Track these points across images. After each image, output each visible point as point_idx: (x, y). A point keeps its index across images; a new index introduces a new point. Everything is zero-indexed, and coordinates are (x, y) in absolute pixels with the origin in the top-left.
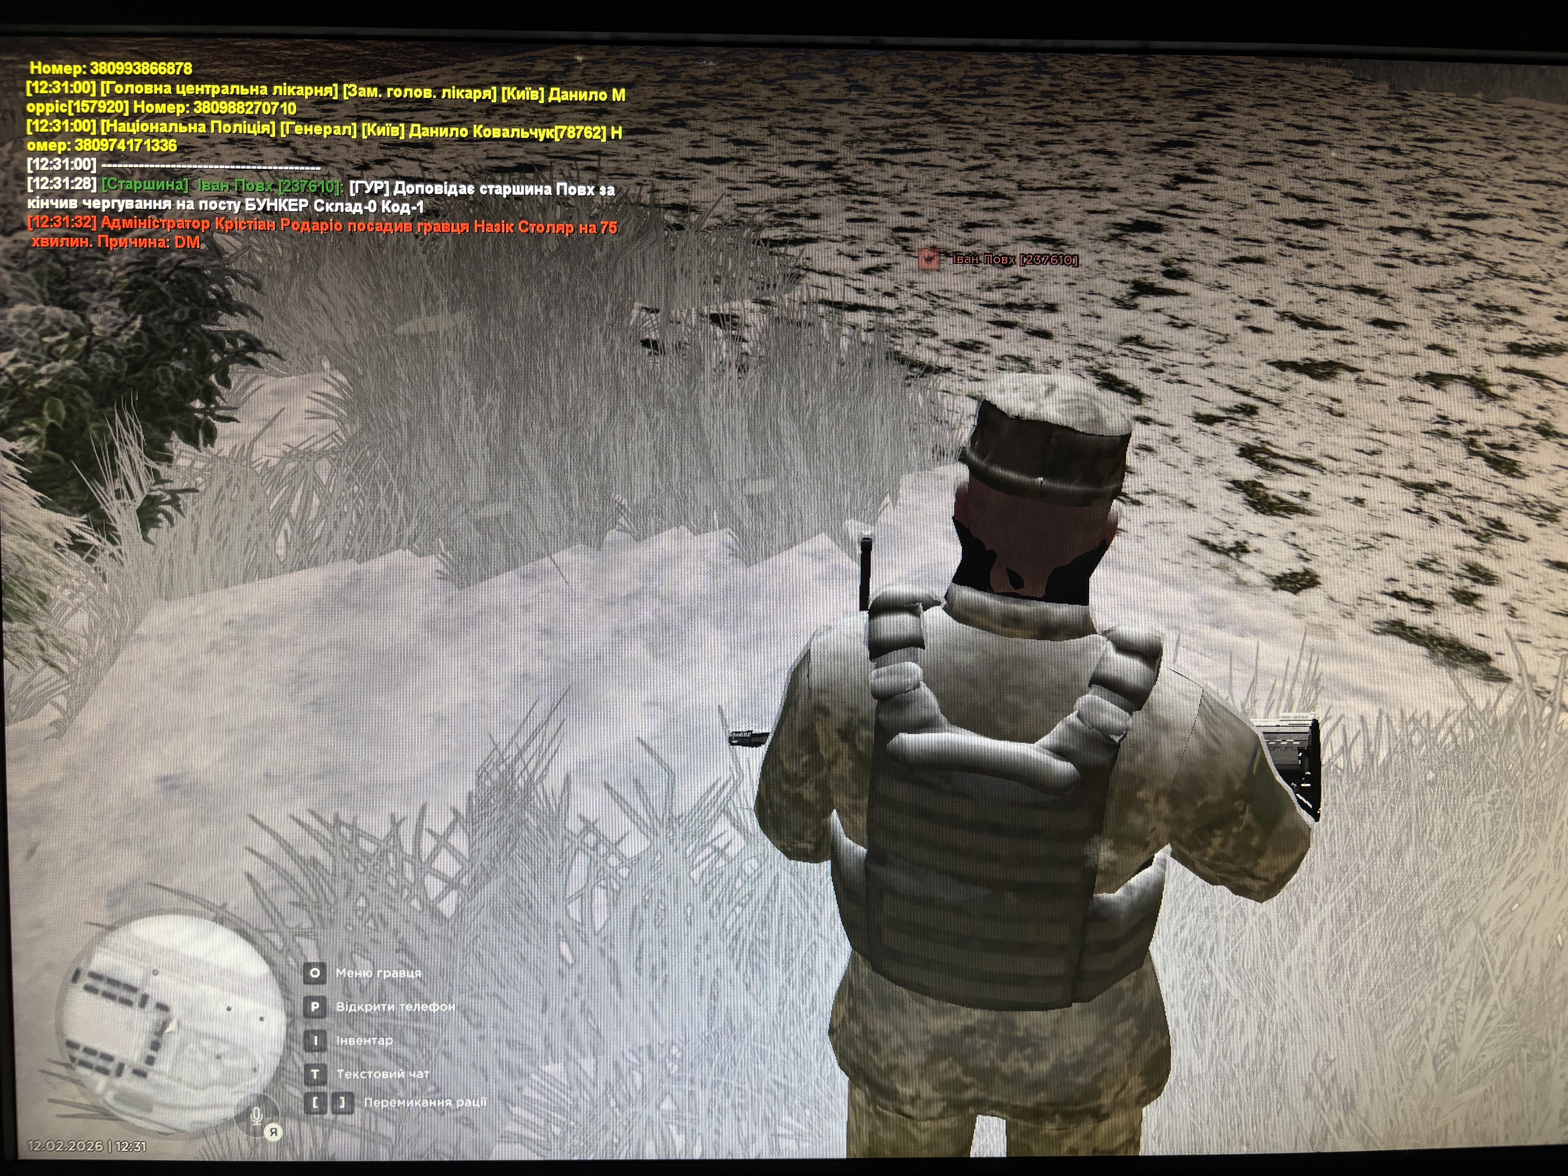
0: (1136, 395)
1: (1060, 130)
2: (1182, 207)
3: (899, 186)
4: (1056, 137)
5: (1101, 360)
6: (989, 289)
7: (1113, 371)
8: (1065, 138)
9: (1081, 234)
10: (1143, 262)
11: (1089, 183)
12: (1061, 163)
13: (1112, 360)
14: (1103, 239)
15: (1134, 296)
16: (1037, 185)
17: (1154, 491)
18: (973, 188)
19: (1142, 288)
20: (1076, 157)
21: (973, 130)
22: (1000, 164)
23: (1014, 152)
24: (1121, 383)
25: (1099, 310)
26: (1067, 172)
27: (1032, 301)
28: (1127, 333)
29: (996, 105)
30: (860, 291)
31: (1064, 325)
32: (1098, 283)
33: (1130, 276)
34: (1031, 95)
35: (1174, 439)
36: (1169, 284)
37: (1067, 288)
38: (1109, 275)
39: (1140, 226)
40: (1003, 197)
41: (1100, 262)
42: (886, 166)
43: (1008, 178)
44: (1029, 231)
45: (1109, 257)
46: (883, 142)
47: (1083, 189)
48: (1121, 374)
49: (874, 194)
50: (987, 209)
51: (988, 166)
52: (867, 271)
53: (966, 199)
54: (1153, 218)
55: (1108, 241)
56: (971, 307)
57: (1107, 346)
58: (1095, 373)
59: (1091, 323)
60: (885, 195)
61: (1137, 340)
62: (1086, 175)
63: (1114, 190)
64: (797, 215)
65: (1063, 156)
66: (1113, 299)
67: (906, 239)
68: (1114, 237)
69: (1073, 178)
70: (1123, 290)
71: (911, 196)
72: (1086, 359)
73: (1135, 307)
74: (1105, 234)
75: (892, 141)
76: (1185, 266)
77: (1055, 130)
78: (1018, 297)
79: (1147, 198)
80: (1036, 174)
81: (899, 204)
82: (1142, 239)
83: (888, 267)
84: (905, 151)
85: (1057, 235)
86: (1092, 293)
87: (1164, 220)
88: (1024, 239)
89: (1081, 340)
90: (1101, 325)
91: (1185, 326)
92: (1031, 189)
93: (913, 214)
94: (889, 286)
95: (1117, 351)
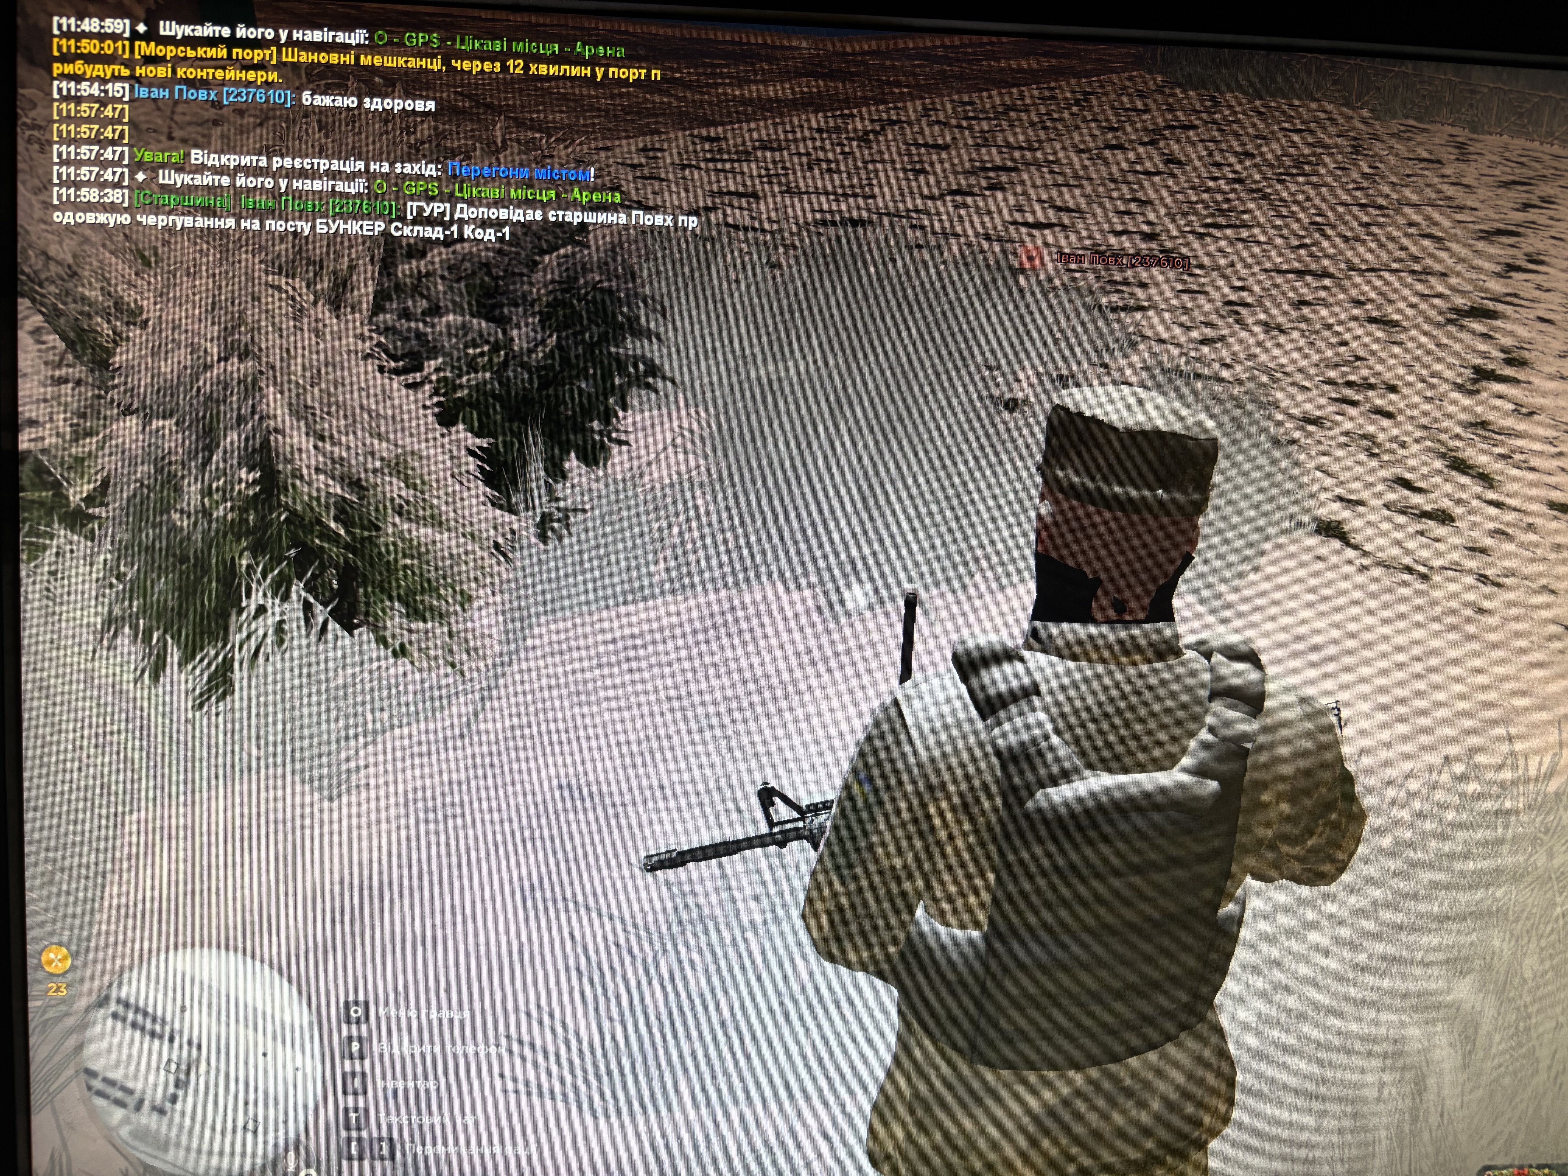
0: (1486, 479)
1: (1385, 212)
2: (1515, 295)
3: (1225, 261)
4: (1381, 220)
5: (1449, 443)
6: (1327, 366)
7: (1460, 454)
8: (1389, 220)
9: (1415, 317)
10: (1483, 348)
11: (1419, 267)
12: (1389, 245)
13: (1458, 443)
14: (1438, 323)
15: (1476, 381)
16: (1365, 266)
17: (1513, 575)
18: (1301, 266)
19: (1483, 374)
20: (1403, 240)
21: (1294, 208)
22: (1326, 243)
23: (1338, 232)
24: (1470, 467)
25: (1442, 394)
26: (1395, 254)
27: (1371, 381)
28: (1472, 418)
29: (1317, 184)
30: (1199, 360)
31: (1407, 406)
32: (1438, 367)
33: (1469, 361)
34: (1350, 176)
35: (1530, 525)
36: (1510, 371)
37: (1406, 370)
38: (1449, 359)
39: (1474, 312)
40: (1332, 276)
41: (1438, 346)
42: (1210, 240)
43: (1335, 257)
44: (1362, 312)
45: (1446, 341)
46: (1205, 217)
47: (1413, 272)
48: (1469, 457)
49: (1201, 267)
50: (1316, 288)
51: (1314, 245)
52: (1203, 342)
53: (1294, 277)
54: (1488, 305)
55: (1444, 325)
56: (1311, 383)
57: (1454, 430)
58: (1444, 456)
59: (1434, 406)
60: (1213, 268)
61: (1483, 425)
62: (1416, 258)
63: (1445, 275)
64: (1126, 283)
65: (1390, 239)
66: (1455, 383)
67: (1238, 313)
68: (1450, 322)
69: (1402, 260)
70: (1464, 375)
71: (1239, 270)
72: (1433, 441)
73: (1478, 392)
74: (1441, 318)
75: (1213, 215)
76: (1525, 354)
77: (1378, 212)
78: (1357, 376)
79: (1480, 284)
80: (1362, 255)
81: (1227, 278)
82: (1480, 325)
83: (1222, 339)
84: (1228, 226)
85: (1391, 317)
86: (1432, 376)
87: (1499, 308)
88: (1357, 319)
89: (1426, 422)
90: (1444, 409)
91: (1531, 414)
92: (1360, 270)
93: (1242, 289)
94: (1227, 358)
95: (1463, 435)
